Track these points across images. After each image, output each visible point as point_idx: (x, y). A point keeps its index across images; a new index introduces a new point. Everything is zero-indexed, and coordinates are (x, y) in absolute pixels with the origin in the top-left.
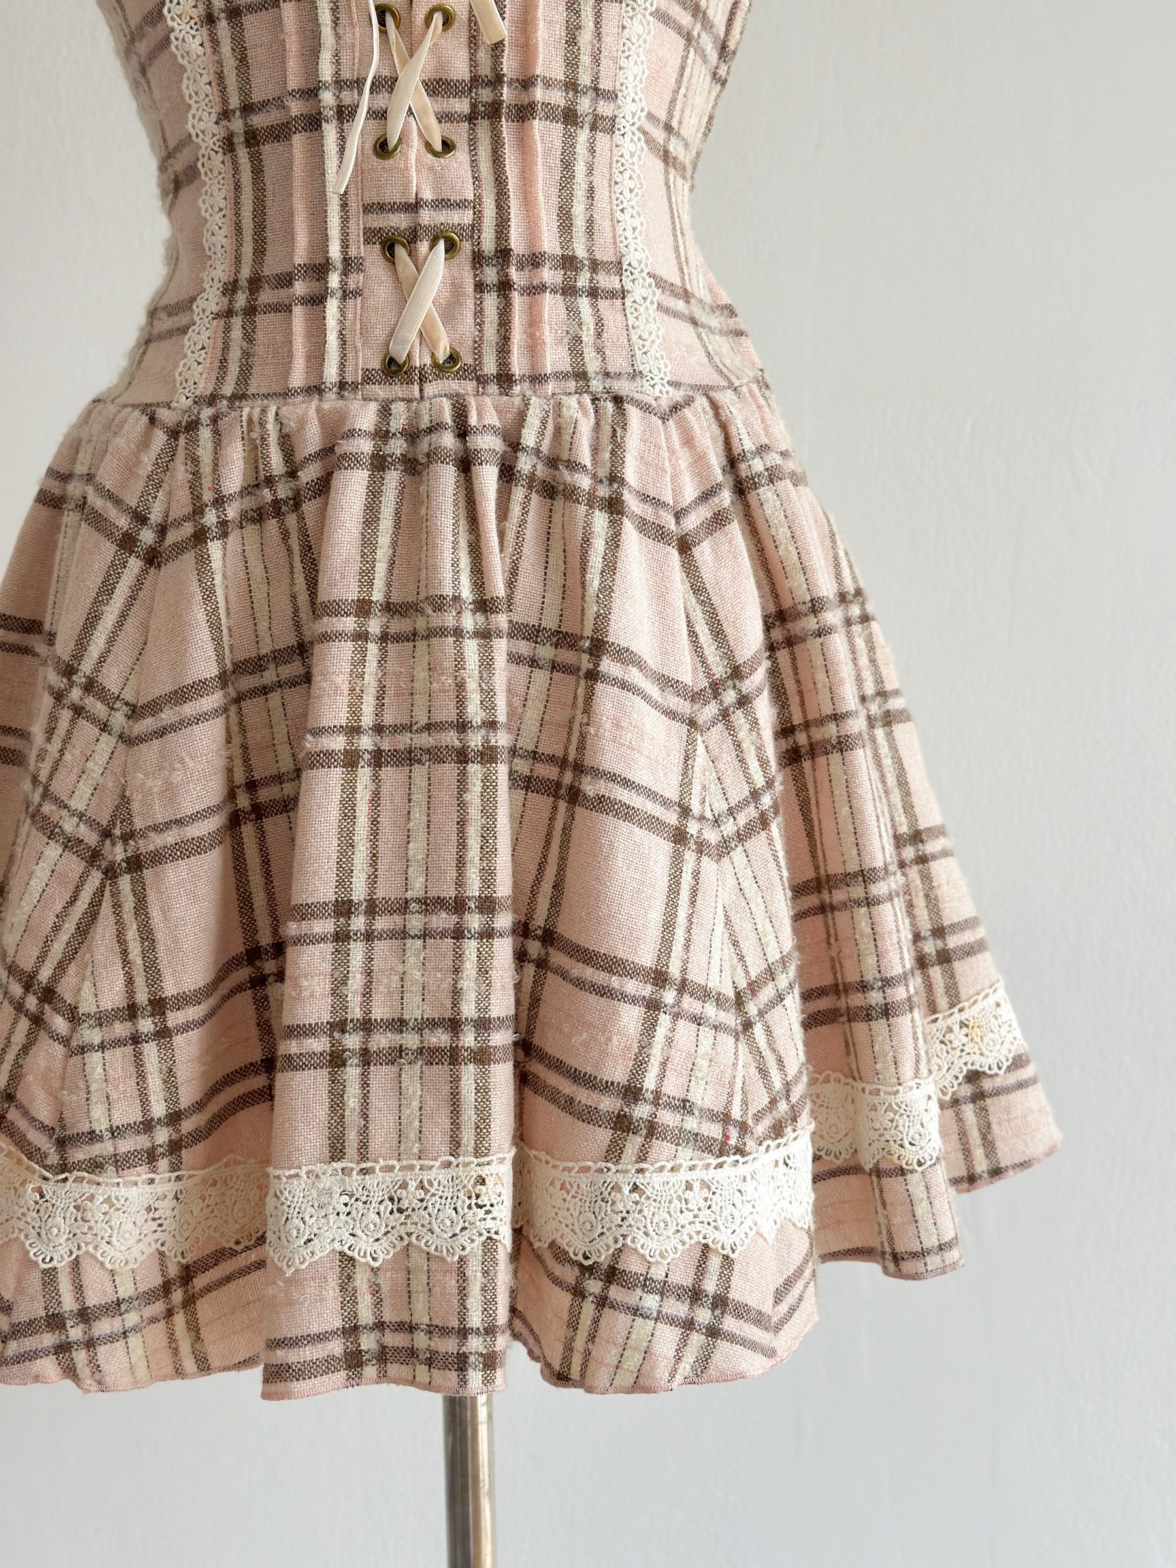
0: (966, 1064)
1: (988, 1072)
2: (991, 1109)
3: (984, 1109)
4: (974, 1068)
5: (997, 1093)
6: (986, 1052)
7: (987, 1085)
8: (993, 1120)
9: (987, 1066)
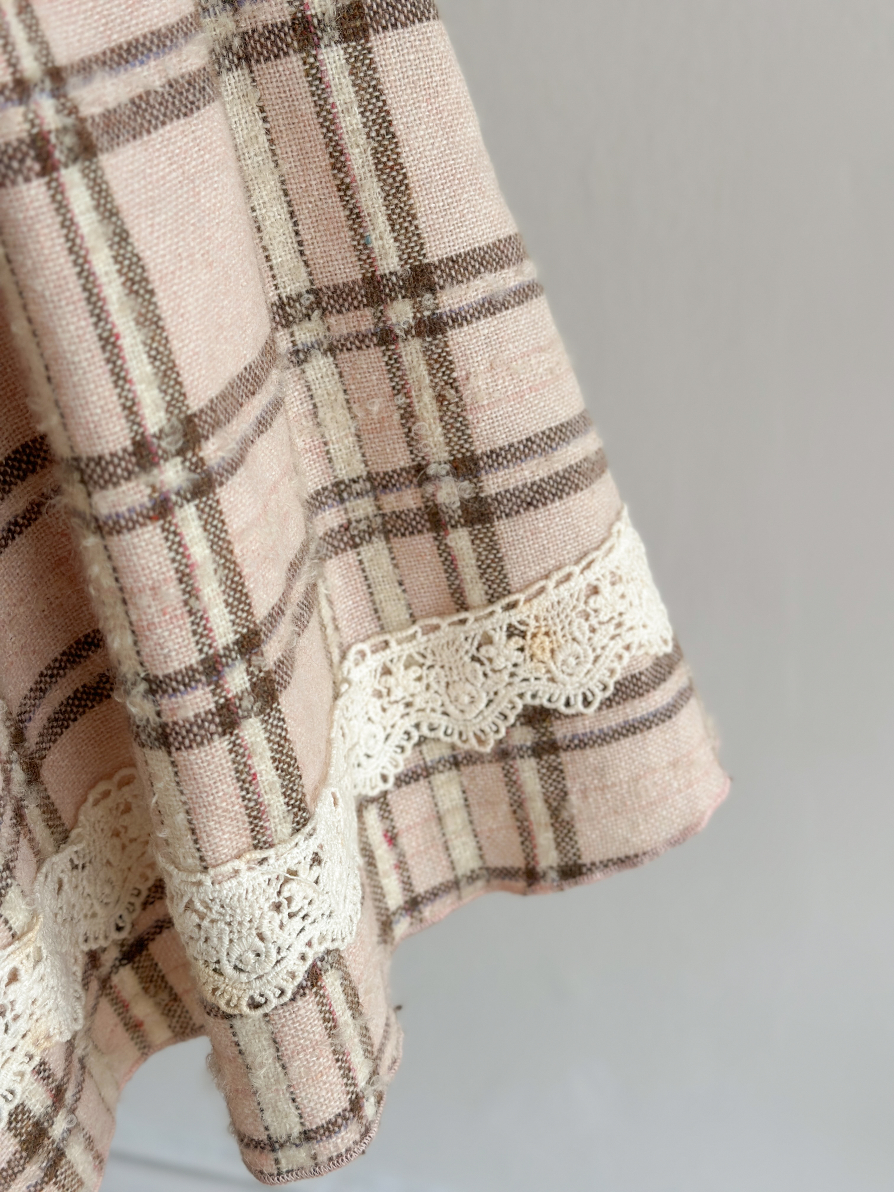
0: (521, 696)
1: (563, 709)
2: (569, 770)
3: (557, 770)
4: (537, 702)
5: (582, 743)
6: (560, 676)
7: (561, 731)
8: (573, 787)
9: (563, 700)
